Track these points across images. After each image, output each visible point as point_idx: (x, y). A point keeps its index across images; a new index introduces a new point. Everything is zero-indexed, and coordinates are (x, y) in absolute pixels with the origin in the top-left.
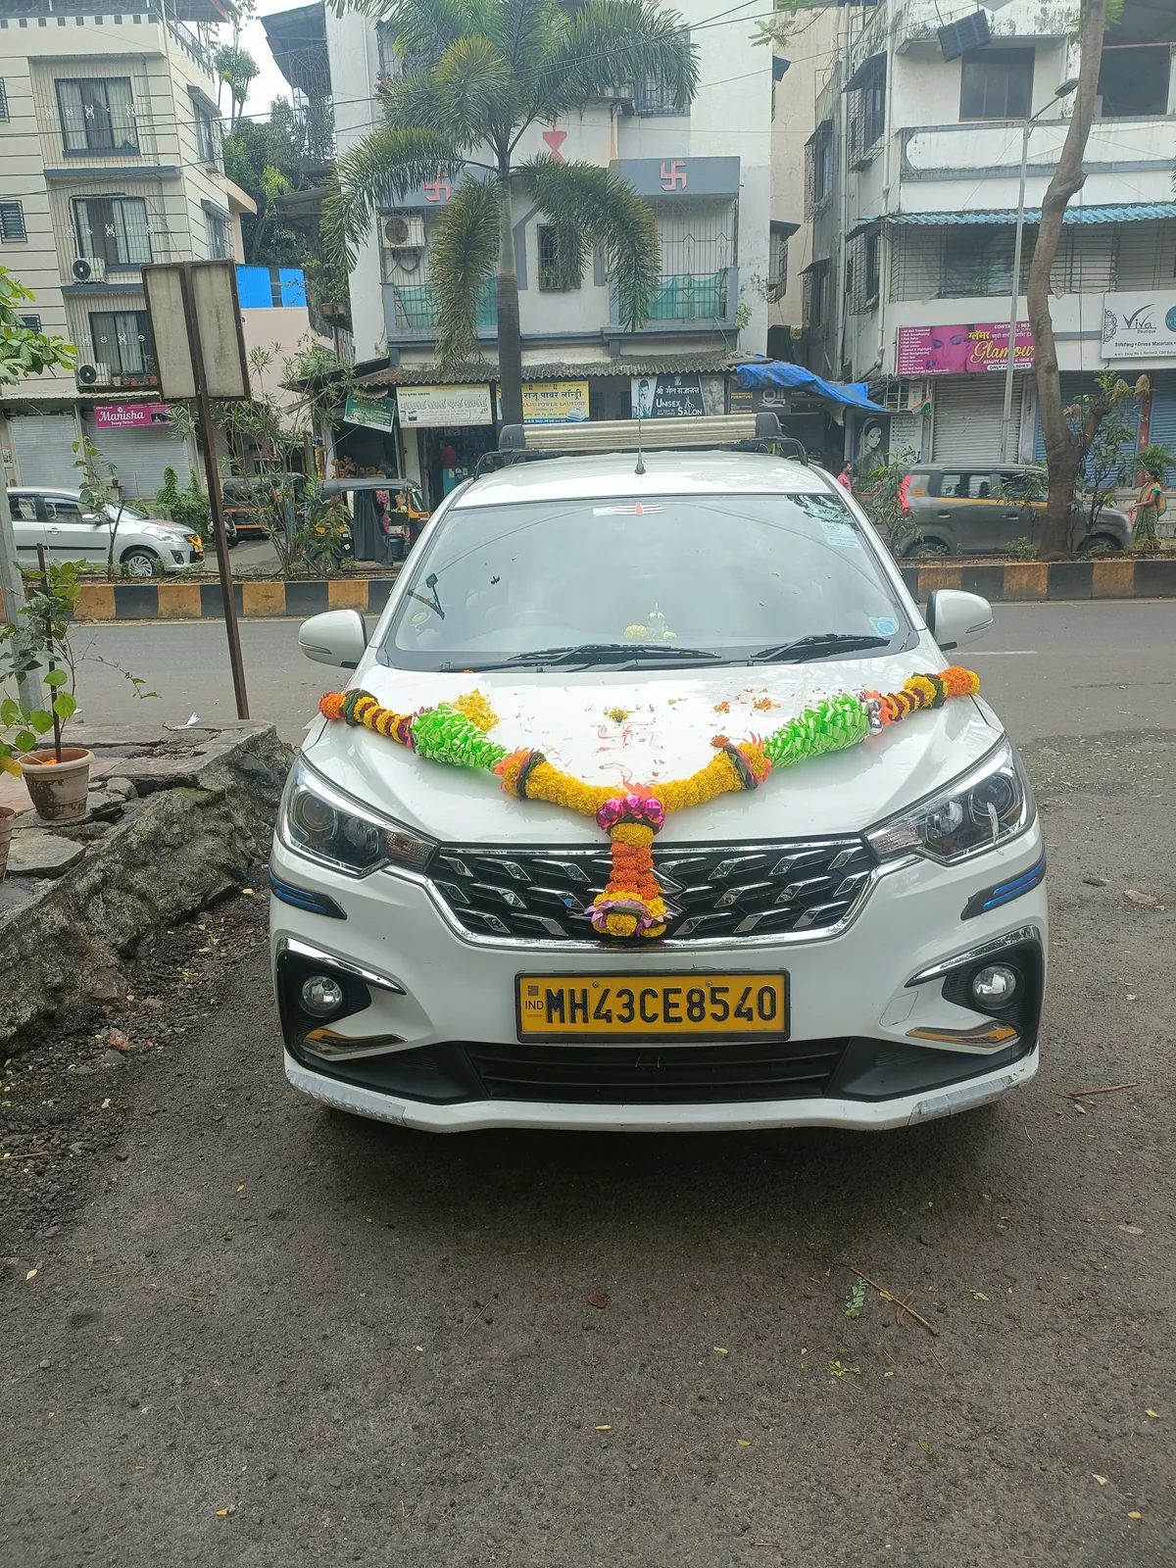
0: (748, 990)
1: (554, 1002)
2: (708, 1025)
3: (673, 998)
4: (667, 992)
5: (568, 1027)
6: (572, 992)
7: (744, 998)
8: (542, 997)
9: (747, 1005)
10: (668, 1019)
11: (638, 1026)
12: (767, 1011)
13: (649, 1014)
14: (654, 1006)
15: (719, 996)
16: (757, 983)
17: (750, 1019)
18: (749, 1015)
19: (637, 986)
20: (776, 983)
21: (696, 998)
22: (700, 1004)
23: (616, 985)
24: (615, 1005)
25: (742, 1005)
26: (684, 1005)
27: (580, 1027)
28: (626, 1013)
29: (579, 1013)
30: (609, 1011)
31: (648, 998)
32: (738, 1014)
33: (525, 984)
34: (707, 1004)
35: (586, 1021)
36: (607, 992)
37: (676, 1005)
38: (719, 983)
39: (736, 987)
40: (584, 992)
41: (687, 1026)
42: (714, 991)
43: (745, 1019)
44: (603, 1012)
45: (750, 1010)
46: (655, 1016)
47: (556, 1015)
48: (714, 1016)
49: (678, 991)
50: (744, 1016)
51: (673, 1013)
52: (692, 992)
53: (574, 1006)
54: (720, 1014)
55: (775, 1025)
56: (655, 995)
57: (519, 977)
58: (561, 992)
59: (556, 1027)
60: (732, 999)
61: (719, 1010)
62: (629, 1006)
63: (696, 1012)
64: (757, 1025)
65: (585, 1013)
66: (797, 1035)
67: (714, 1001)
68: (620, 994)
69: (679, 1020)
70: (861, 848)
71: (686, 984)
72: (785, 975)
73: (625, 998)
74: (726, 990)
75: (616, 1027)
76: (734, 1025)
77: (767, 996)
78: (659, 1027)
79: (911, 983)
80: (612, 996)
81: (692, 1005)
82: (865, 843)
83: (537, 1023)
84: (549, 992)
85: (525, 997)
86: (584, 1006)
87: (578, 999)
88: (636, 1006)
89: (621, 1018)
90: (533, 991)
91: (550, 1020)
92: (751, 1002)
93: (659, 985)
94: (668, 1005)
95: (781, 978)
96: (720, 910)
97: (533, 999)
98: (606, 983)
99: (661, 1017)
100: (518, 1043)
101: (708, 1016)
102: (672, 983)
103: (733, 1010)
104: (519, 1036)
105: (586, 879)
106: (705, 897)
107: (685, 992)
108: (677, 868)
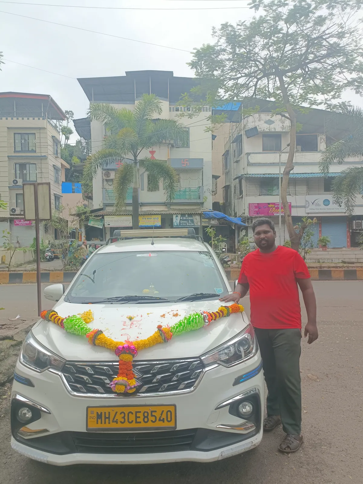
0: (163, 411)
1: (99, 416)
2: (150, 425)
3: (138, 415)
4: (136, 412)
5: (103, 426)
6: (105, 413)
7: (161, 414)
8: (95, 415)
9: (163, 417)
10: (136, 422)
11: (127, 425)
12: (169, 419)
13: (130, 421)
14: (132, 417)
15: (153, 414)
16: (166, 409)
17: (164, 422)
18: (163, 420)
19: (127, 410)
20: (172, 409)
21: (146, 414)
22: (147, 417)
23: (120, 410)
24: (119, 417)
25: (161, 417)
26: (142, 417)
27: (107, 426)
28: (123, 420)
29: (107, 420)
30: (117, 420)
31: (130, 414)
32: (160, 420)
33: (89, 409)
34: (150, 417)
35: (109, 423)
36: (117, 412)
37: (139, 417)
38: (153, 409)
39: (159, 410)
40: (109, 413)
41: (143, 425)
42: (152, 412)
44: (115, 420)
45: (164, 419)
46: (132, 421)
47: (99, 421)
48: (152, 421)
49: (140, 412)
50: (161, 421)
51: (138, 420)
52: (145, 412)
53: (106, 418)
55: (172, 424)
56: (132, 414)
57: (88, 407)
58: (101, 413)
59: (99, 426)
60: (158, 415)
61: (153, 419)
62: (124, 418)
63: (146, 420)
64: (166, 424)
65: (109, 420)
66: (179, 428)
67: (152, 416)
68: (121, 414)
69: (140, 422)
70: (199, 362)
71: (142, 410)
72: (175, 406)
73: (123, 415)
74: (156, 411)
75: (119, 425)
76: (159, 424)
77: (169, 413)
78: (134, 425)
79: (217, 408)
80: (118, 414)
81: (145, 417)
82: (201, 360)
83: (93, 424)
84: (97, 413)
85: (89, 415)
86: (109, 418)
87: (107, 416)
88: (126, 418)
89: (121, 422)
90: (92, 413)
91: (97, 423)
92: (164, 416)
93: (134, 410)
94: (136, 417)
95: (173, 407)
96: (154, 383)
97: (92, 415)
98: (116, 409)
99: (134, 421)
100: (86, 432)
101: (150, 421)
102: (138, 409)
103: (158, 419)
104: (87, 429)
105: (112, 373)
106: (150, 379)
107: (142, 412)
108: (141, 369)
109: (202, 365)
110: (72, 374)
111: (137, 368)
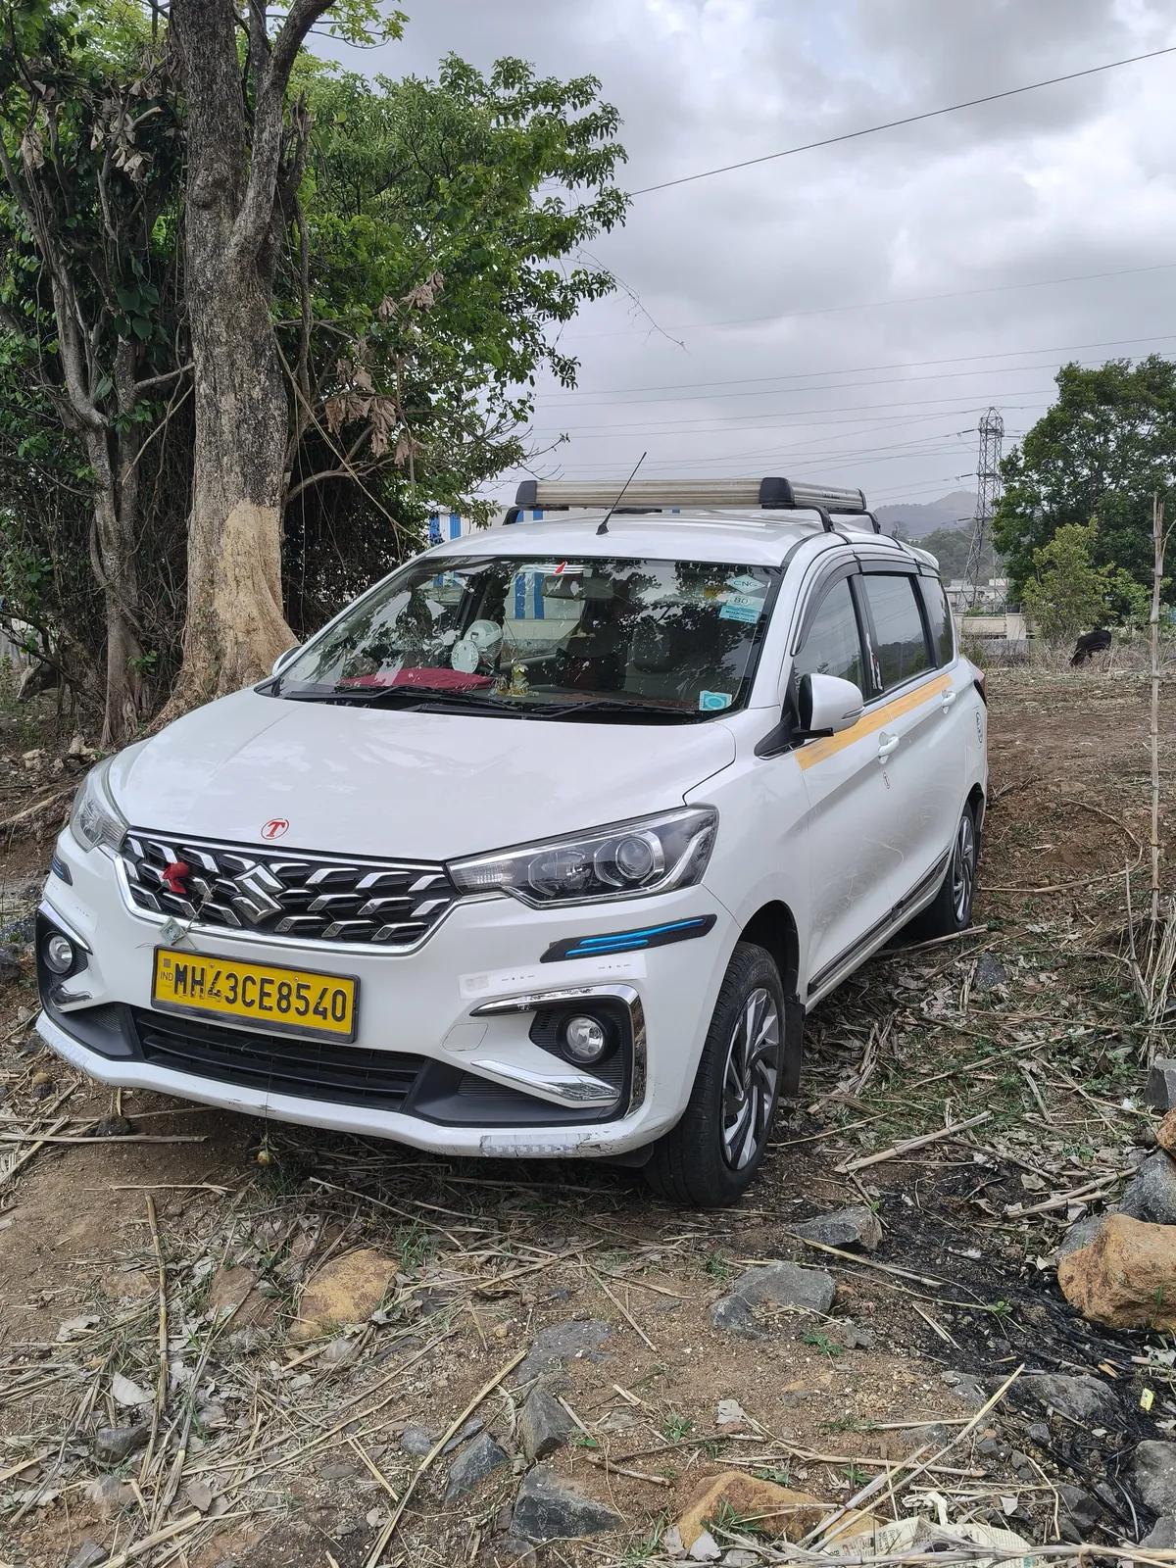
0: (325, 990)
1: (181, 975)
2: (292, 1018)
3: (268, 988)
4: (264, 981)
5: (187, 1001)
6: (194, 968)
7: (321, 997)
8: (173, 970)
9: (324, 1005)
10: (262, 1007)
11: (238, 1009)
12: (339, 1014)
13: (248, 1000)
14: (253, 993)
15: (303, 992)
16: (334, 985)
17: (325, 1018)
18: (324, 1014)
19: (242, 971)
20: (349, 988)
21: (285, 991)
22: (287, 997)
23: (226, 968)
24: (224, 985)
25: (319, 1003)
26: (276, 996)
27: (196, 1002)
28: (231, 996)
29: (197, 989)
30: (219, 991)
31: (249, 983)
32: (316, 1011)
33: (162, 955)
34: (293, 998)
35: (201, 997)
36: (219, 973)
37: (269, 995)
38: (304, 979)
39: (317, 984)
40: (203, 970)
41: (275, 1016)
42: (300, 987)
43: (320, 1018)
44: (215, 991)
45: (325, 1009)
46: (253, 1002)
47: (181, 987)
48: (297, 1010)
49: (271, 982)
50: (320, 1014)
51: (267, 1002)
52: (283, 984)
53: (195, 982)
54: (302, 1009)
55: (345, 1027)
56: (254, 983)
57: (158, 950)
58: (186, 967)
59: (180, 999)
60: (312, 996)
61: (301, 1005)
62: (234, 989)
63: (284, 1004)
64: (330, 1025)
65: (202, 991)
66: (363, 1042)
67: (300, 997)
68: (227, 978)
69: (270, 1009)
70: (441, 876)
71: (279, 977)
72: (357, 983)
73: (232, 982)
74: (307, 987)
75: (222, 1007)
76: (312, 1021)
77: (339, 998)
78: (254, 1012)
79: (476, 1014)
80: (223, 976)
81: (282, 997)
82: (446, 872)
83: (167, 993)
84: (178, 967)
85: (161, 968)
86: (201, 983)
87: (198, 978)
88: (239, 990)
89: (227, 999)
90: (167, 963)
91: (176, 992)
92: (327, 1003)
93: (258, 974)
94: (263, 994)
95: (351, 984)
96: (312, 913)
97: (166, 970)
98: (219, 965)
99: (257, 1004)
100: (151, 1008)
101: (293, 1010)
102: (268, 974)
103: (312, 1007)
104: (153, 1002)
105: (217, 871)
106: (302, 900)
107: (277, 984)
108: (283, 870)
109: (451, 887)
110: (138, 861)
111: (275, 867)
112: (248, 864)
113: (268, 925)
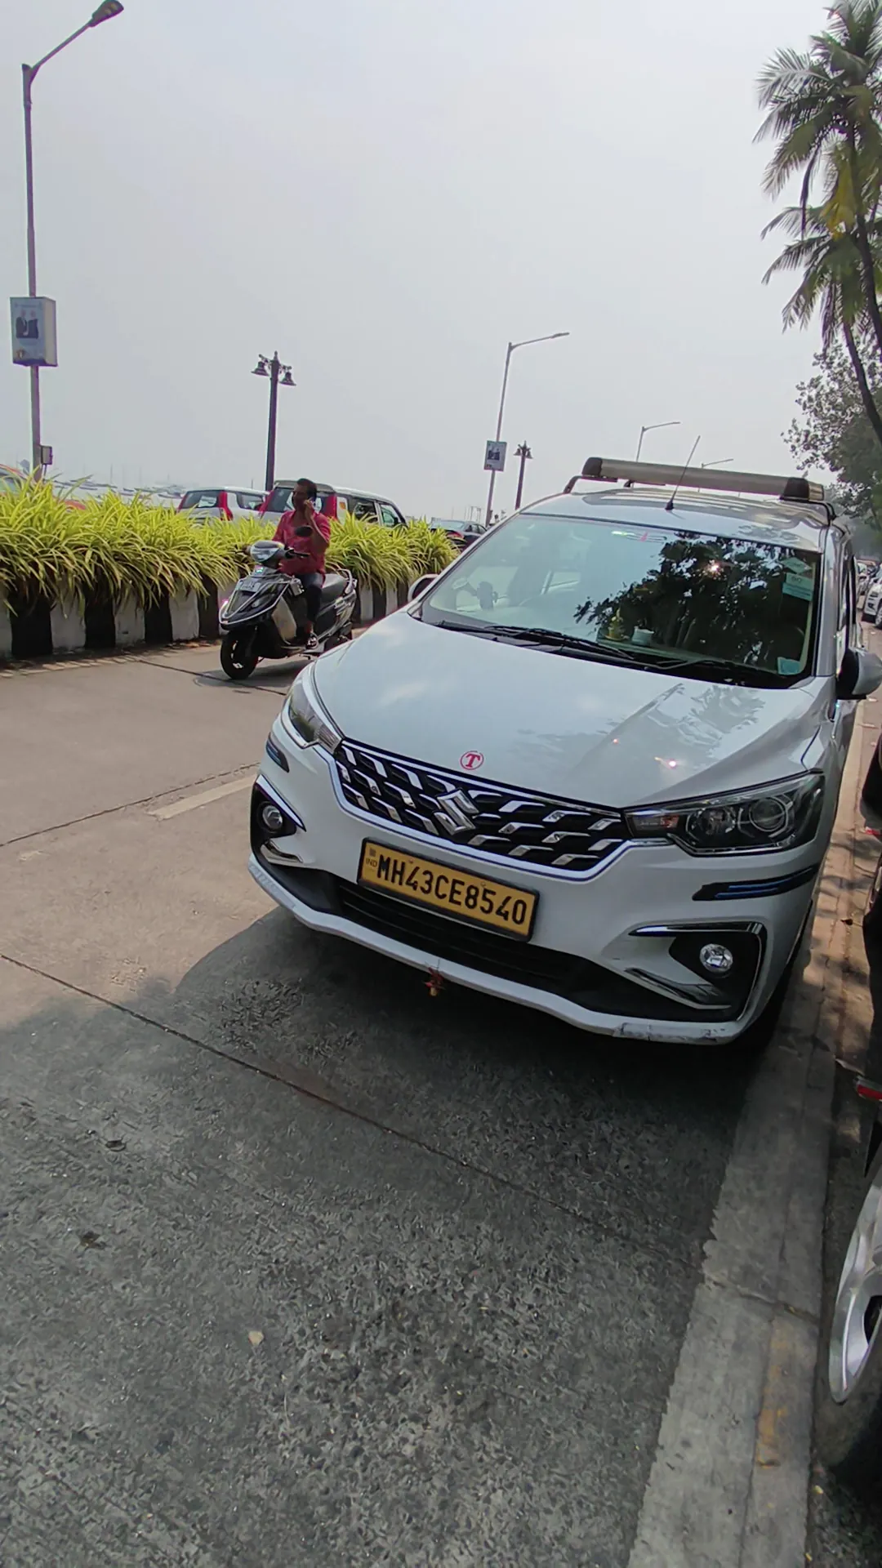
0: (508, 899)
1: (384, 864)
2: (476, 913)
3: (458, 887)
4: (455, 882)
5: (388, 884)
6: (396, 862)
7: (505, 903)
8: (378, 859)
9: (506, 908)
10: (452, 900)
11: (431, 898)
12: (518, 918)
13: (440, 893)
14: (445, 888)
15: (488, 896)
16: (517, 895)
17: (506, 918)
18: (506, 916)
19: (437, 871)
20: (530, 899)
21: (473, 892)
22: (475, 898)
23: (425, 866)
24: (420, 879)
25: (502, 907)
26: (465, 894)
27: (395, 887)
28: (426, 887)
29: (397, 877)
30: (416, 882)
31: (442, 881)
32: (499, 912)
33: (369, 845)
34: (480, 898)
35: (400, 883)
36: (417, 869)
37: (459, 893)
38: (491, 886)
39: (502, 892)
40: (403, 864)
41: (463, 909)
42: (486, 891)
43: (502, 918)
44: (412, 881)
45: (507, 913)
46: (444, 896)
47: (383, 874)
48: (482, 909)
49: (462, 883)
50: (501, 915)
51: (456, 897)
52: (471, 887)
53: (395, 872)
54: (487, 908)
55: (523, 929)
56: (447, 881)
57: (365, 841)
58: (389, 860)
59: (382, 882)
60: (496, 901)
61: (486, 906)
62: (429, 883)
63: (471, 902)
64: (509, 924)
65: (401, 879)
66: (537, 941)
67: (485, 898)
68: (424, 873)
69: (459, 903)
71: (469, 880)
72: (538, 897)
73: (428, 877)
74: (493, 893)
75: (418, 894)
76: (493, 919)
77: (520, 907)
78: (445, 903)
79: (634, 933)
80: (420, 872)
81: (469, 896)
82: (626, 818)
83: (371, 874)
84: (382, 857)
85: (367, 856)
86: (401, 873)
87: (399, 868)
88: (434, 884)
89: (422, 889)
90: (373, 853)
91: (379, 876)
92: (509, 907)
93: (452, 875)
94: (453, 891)
95: (532, 897)
96: (502, 835)
97: (372, 858)
98: (418, 862)
99: (448, 898)
100: (357, 883)
101: (478, 907)
102: (460, 876)
103: (495, 908)
104: (358, 879)
105: (421, 788)
106: (495, 823)
107: (466, 886)
108: (479, 797)
109: (625, 831)
110: (350, 767)
111: (474, 794)
112: (450, 787)
113: (462, 838)
